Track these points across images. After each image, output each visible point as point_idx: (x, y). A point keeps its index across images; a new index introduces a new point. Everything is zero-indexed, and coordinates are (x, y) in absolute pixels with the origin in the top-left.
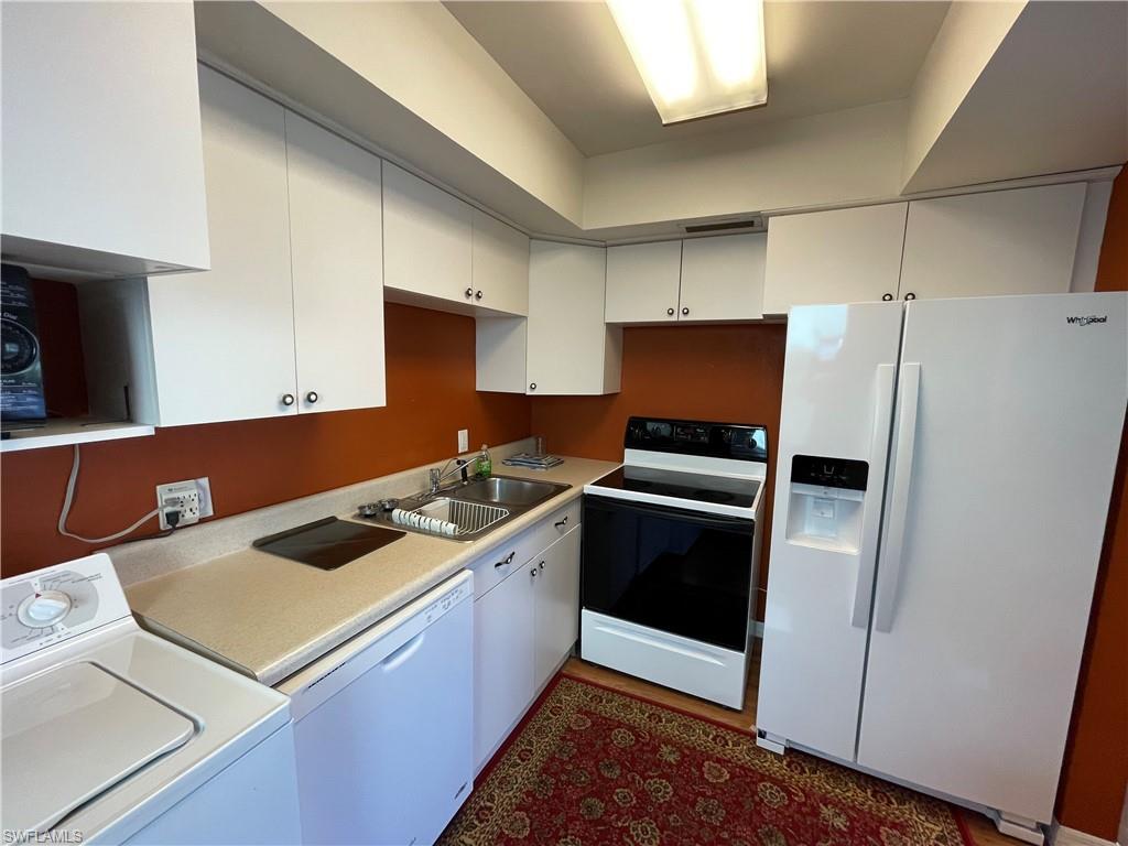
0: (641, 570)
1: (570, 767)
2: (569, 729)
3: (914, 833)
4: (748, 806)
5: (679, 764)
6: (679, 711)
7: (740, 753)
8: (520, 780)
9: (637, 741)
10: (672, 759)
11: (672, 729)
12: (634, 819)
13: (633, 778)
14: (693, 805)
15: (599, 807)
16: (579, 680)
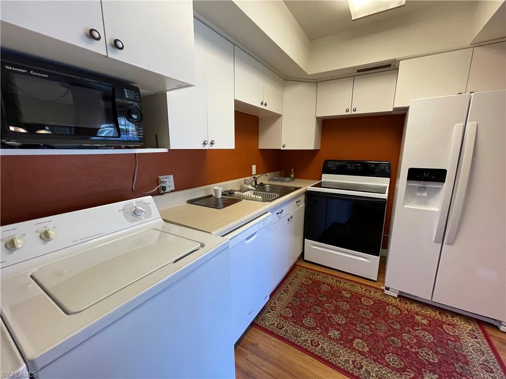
0: (327, 228)
1: (305, 296)
2: (303, 283)
3: (459, 328)
4: (382, 313)
5: (351, 298)
6: (348, 280)
7: (378, 295)
8: (285, 299)
9: (332, 289)
10: (347, 295)
11: (347, 286)
12: (334, 314)
13: (332, 301)
14: (359, 311)
15: (319, 310)
16: (304, 267)
